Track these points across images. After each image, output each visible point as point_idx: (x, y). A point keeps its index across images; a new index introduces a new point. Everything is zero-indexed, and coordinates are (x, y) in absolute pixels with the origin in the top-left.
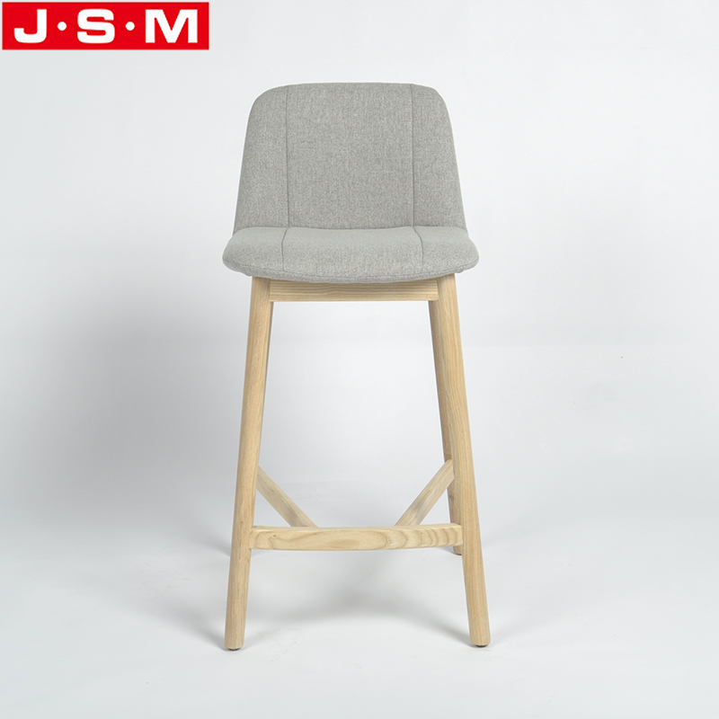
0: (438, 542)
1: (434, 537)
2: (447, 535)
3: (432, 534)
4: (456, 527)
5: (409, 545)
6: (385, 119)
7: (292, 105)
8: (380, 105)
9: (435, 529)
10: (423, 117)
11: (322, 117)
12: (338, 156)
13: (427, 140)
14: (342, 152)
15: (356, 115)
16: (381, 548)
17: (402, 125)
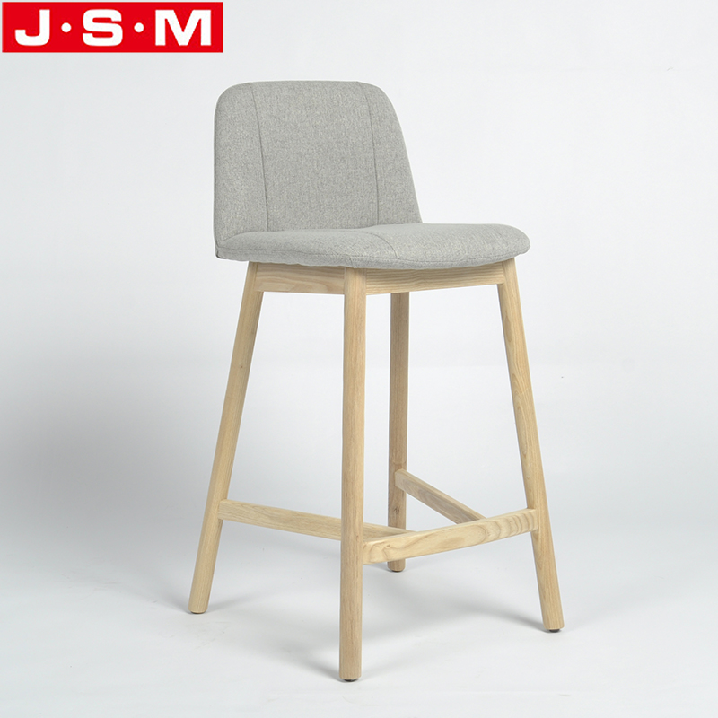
0: (522, 529)
1: (519, 524)
2: (527, 519)
3: (518, 520)
4: (532, 511)
5: (502, 536)
6: (346, 116)
7: (261, 103)
8: (338, 102)
9: (519, 515)
10: (380, 114)
11: (288, 116)
12: (307, 156)
13: (386, 137)
14: (310, 151)
15: (318, 113)
16: (481, 542)
17: (363, 122)
